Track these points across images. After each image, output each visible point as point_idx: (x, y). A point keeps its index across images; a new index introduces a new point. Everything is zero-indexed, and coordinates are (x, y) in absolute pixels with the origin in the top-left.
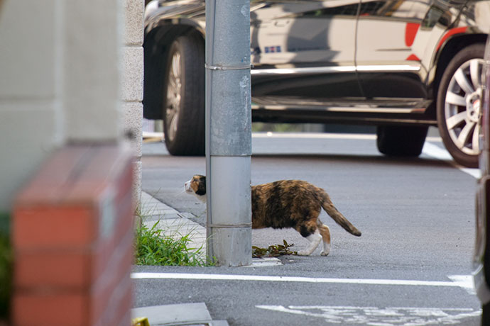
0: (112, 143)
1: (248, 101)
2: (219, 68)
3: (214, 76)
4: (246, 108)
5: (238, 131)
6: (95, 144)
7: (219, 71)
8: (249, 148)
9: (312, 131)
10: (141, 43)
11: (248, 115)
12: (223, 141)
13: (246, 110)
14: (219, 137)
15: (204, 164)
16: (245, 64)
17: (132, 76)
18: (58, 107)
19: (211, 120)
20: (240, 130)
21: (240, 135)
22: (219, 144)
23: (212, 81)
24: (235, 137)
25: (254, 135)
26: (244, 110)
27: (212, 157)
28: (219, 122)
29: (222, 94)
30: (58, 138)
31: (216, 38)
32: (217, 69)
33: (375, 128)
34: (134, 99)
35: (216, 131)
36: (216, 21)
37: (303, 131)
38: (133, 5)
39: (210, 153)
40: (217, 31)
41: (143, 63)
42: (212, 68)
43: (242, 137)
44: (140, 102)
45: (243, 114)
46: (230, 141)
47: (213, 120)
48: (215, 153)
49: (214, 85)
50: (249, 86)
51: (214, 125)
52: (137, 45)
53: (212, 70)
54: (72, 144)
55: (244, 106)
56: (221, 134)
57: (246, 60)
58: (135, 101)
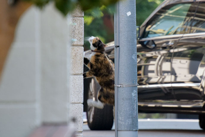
0: (64, 124)
1: (136, 102)
2: (122, 86)
3: (119, 90)
4: (135, 106)
5: (131, 118)
6: (56, 125)
7: (121, 88)
8: (137, 127)
9: (171, 118)
10: (82, 74)
11: (136, 110)
12: (124, 123)
13: (135, 107)
14: (121, 121)
15: (114, 135)
16: (134, 84)
17: (78, 90)
18: (37, 106)
19: (117, 112)
20: (132, 118)
21: (133, 120)
22: (122, 125)
23: (118, 92)
24: (129, 121)
25: (140, 120)
26: (134, 107)
27: (118, 131)
28: (121, 113)
29: (123, 99)
30: (38, 122)
31: (120, 70)
32: (120, 87)
33: (198, 116)
34: (79, 102)
35: (120, 118)
36: (120, 62)
37: (166, 118)
38: (78, 55)
39: (117, 129)
40: (120, 67)
41: (83, 84)
42: (118, 86)
43: (133, 121)
44: (82, 103)
45: (134, 109)
46: (127, 123)
47: (118, 112)
48: (120, 129)
49: (119, 95)
50: (137, 95)
51: (119, 115)
52: (80, 74)
53: (118, 87)
54: (45, 125)
55: (134, 105)
56: (123, 119)
57: (135, 82)
58: (79, 103)
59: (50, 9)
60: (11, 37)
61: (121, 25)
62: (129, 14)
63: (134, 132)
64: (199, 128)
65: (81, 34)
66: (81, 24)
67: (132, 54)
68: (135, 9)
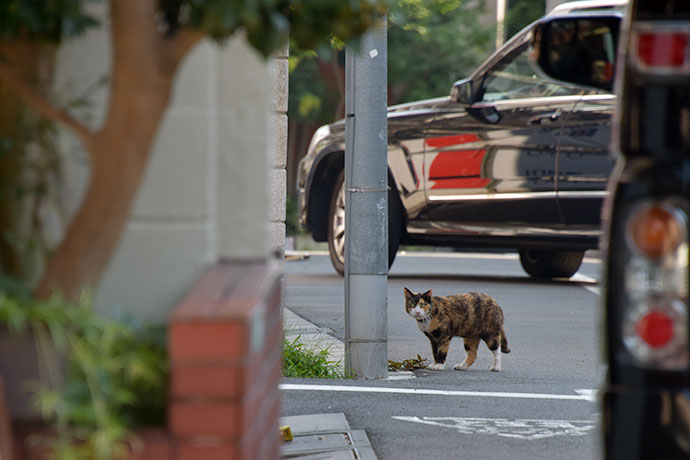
0: (262, 262)
1: (385, 222)
2: (358, 190)
3: (353, 197)
4: (383, 228)
5: (376, 250)
7: (357, 194)
8: (386, 267)
10: (283, 165)
11: (385, 236)
12: (361, 260)
14: (357, 256)
16: (382, 187)
17: (276, 197)
18: (210, 227)
22: (357, 263)
23: (350, 203)
24: (372, 256)
26: (382, 231)
27: (351, 276)
28: (357, 241)
29: (360, 215)
30: (211, 256)
31: (355, 161)
32: (355, 192)
34: (277, 219)
35: (354, 251)
36: (356, 145)
38: (277, 130)
39: (350, 272)
41: (285, 185)
42: (350, 190)
43: (379, 256)
44: (282, 222)
45: (381, 234)
46: (367, 260)
47: (351, 240)
48: (354, 272)
49: (353, 207)
50: (386, 207)
51: (352, 244)
52: (280, 167)
53: (351, 192)
54: (224, 262)
55: (381, 227)
56: (359, 253)
57: (384, 183)
58: (278, 221)
59: (238, 43)
60: (164, 97)
61: (358, 75)
62: (374, 53)
63: (380, 277)
64: (522, 273)
65: (284, 91)
66: (282, 72)
67: (379, 131)
68: (386, 44)
